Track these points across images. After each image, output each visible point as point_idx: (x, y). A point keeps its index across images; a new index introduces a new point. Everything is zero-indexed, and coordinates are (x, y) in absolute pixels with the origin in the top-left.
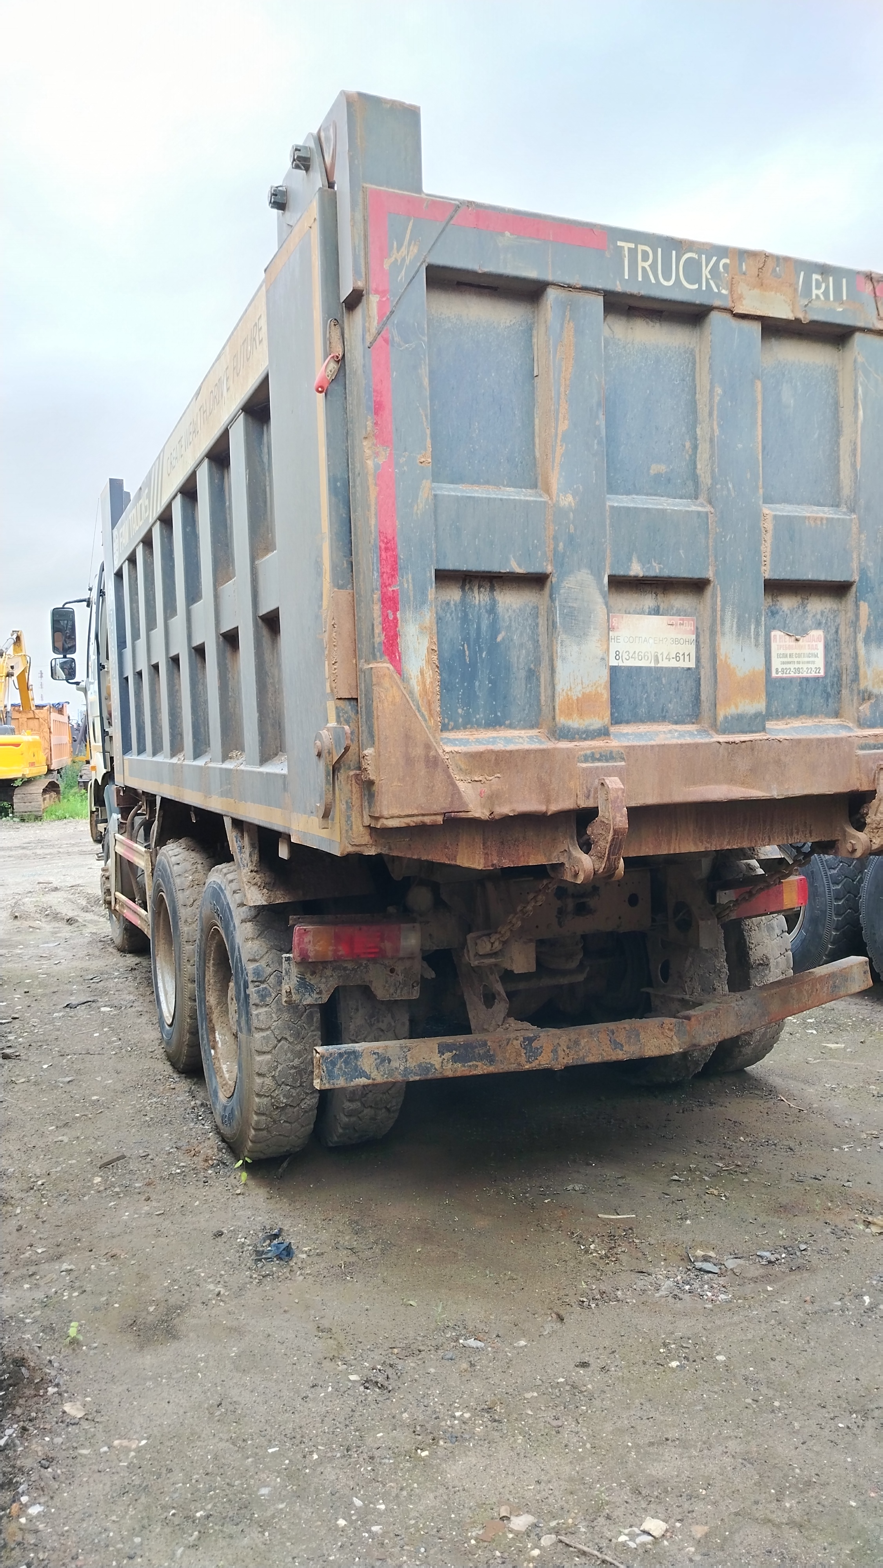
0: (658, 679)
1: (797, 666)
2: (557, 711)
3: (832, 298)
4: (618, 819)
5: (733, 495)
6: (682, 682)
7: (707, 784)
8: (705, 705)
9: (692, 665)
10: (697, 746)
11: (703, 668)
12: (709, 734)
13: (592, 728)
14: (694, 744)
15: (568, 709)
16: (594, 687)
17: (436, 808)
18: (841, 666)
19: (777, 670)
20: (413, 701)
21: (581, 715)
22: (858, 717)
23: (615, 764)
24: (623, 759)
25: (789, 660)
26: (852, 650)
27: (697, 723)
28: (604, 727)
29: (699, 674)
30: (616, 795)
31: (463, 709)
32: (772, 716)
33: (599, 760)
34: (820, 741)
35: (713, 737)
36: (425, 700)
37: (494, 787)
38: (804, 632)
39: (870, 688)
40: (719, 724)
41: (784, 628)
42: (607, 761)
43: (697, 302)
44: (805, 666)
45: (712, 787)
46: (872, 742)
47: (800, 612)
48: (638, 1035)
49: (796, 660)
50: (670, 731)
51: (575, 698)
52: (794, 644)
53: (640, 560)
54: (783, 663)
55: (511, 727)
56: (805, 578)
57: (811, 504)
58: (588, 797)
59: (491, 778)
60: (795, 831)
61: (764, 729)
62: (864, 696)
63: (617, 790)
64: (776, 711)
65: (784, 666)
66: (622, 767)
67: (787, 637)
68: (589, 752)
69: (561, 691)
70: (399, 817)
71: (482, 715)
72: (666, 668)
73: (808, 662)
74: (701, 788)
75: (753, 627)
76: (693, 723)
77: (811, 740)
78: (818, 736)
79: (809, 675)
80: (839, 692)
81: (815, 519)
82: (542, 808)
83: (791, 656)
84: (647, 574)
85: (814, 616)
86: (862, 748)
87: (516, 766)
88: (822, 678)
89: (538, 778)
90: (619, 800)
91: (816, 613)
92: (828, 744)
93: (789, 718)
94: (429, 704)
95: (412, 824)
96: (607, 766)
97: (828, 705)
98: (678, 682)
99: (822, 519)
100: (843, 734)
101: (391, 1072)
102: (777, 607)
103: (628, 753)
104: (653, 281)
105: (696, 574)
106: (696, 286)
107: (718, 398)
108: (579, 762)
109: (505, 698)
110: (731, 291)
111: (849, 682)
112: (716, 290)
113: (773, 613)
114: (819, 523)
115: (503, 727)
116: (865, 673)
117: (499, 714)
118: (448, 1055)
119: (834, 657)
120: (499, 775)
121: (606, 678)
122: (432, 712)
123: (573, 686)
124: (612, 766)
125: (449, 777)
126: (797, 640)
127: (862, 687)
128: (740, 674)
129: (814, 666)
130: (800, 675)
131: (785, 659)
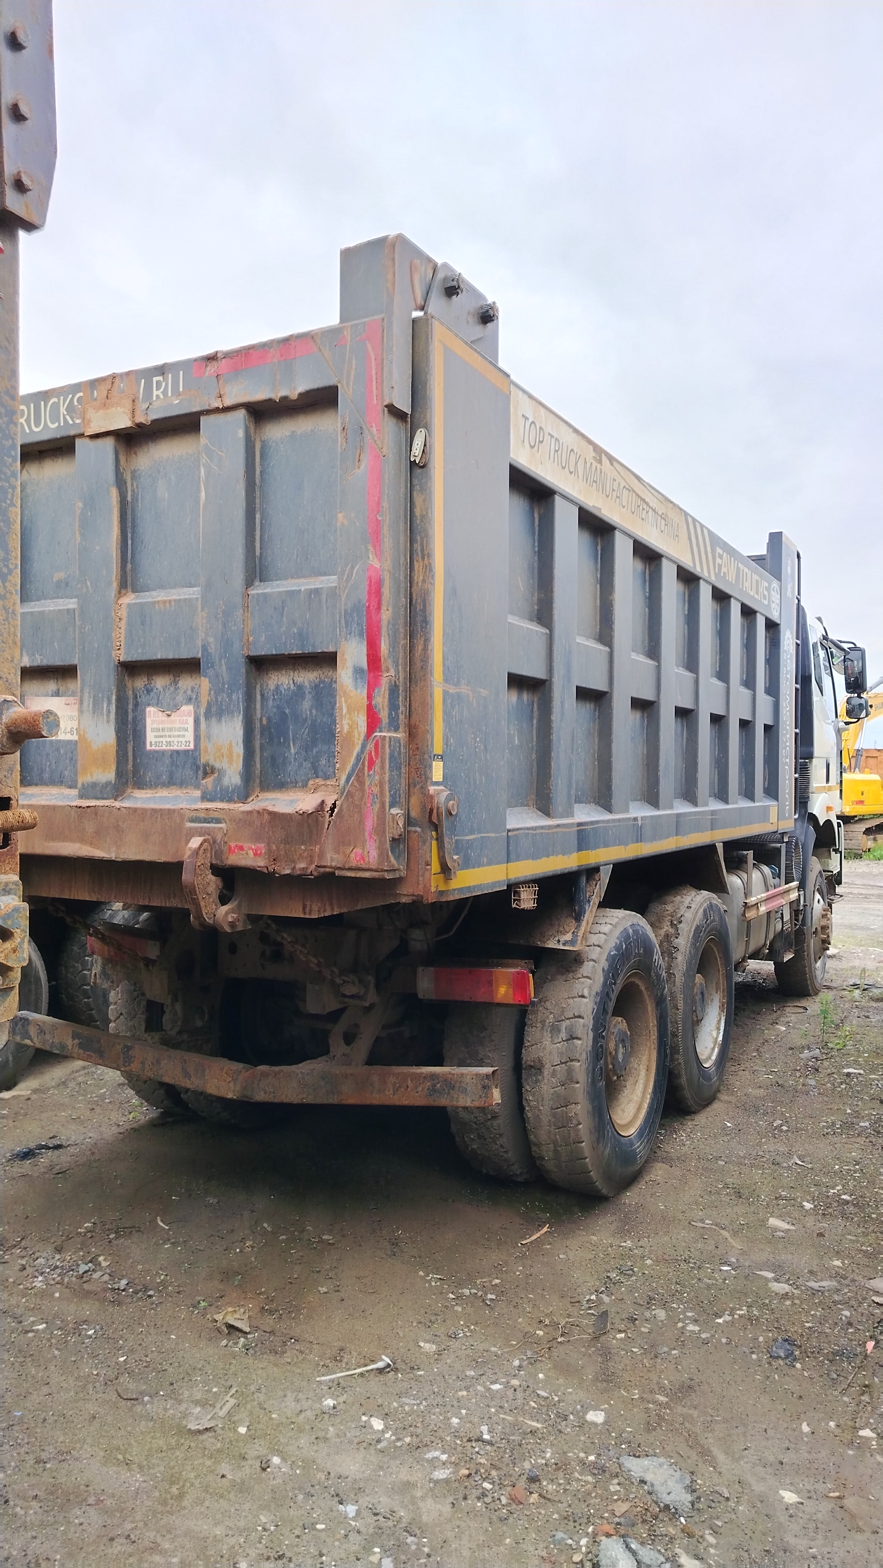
0: (58, 750)
1: (168, 739)
3: (170, 395)
5: (91, 592)
6: (75, 753)
7: (63, 841)
10: (54, 808)
14: (52, 806)
19: (151, 743)
25: (162, 733)
34: (154, 811)
35: (71, 801)
38: (176, 708)
39: (212, 762)
41: (158, 704)
43: (58, 437)
44: (176, 740)
45: (67, 844)
46: (202, 815)
47: (172, 689)
49: (167, 734)
52: (165, 718)
53: (28, 654)
54: (156, 737)
56: (154, 658)
61: (113, 797)
62: (205, 769)
64: (150, 781)
65: (158, 739)
67: (160, 713)
72: (63, 741)
73: (179, 736)
74: (58, 844)
75: (105, 705)
77: (146, 810)
78: (155, 806)
79: (179, 748)
81: (165, 602)
83: (163, 730)
84: (32, 665)
85: (185, 692)
86: (192, 820)
88: (192, 751)
91: (187, 689)
92: (161, 815)
93: (160, 788)
99: (170, 601)
102: (152, 685)
104: (28, 431)
105: (67, 661)
106: (57, 425)
107: (80, 511)
110: (83, 419)
112: (71, 422)
113: (149, 691)
114: (168, 605)
116: (206, 747)
126: (169, 716)
127: (203, 761)
128: (95, 747)
129: (183, 740)
130: (171, 748)
131: (158, 734)
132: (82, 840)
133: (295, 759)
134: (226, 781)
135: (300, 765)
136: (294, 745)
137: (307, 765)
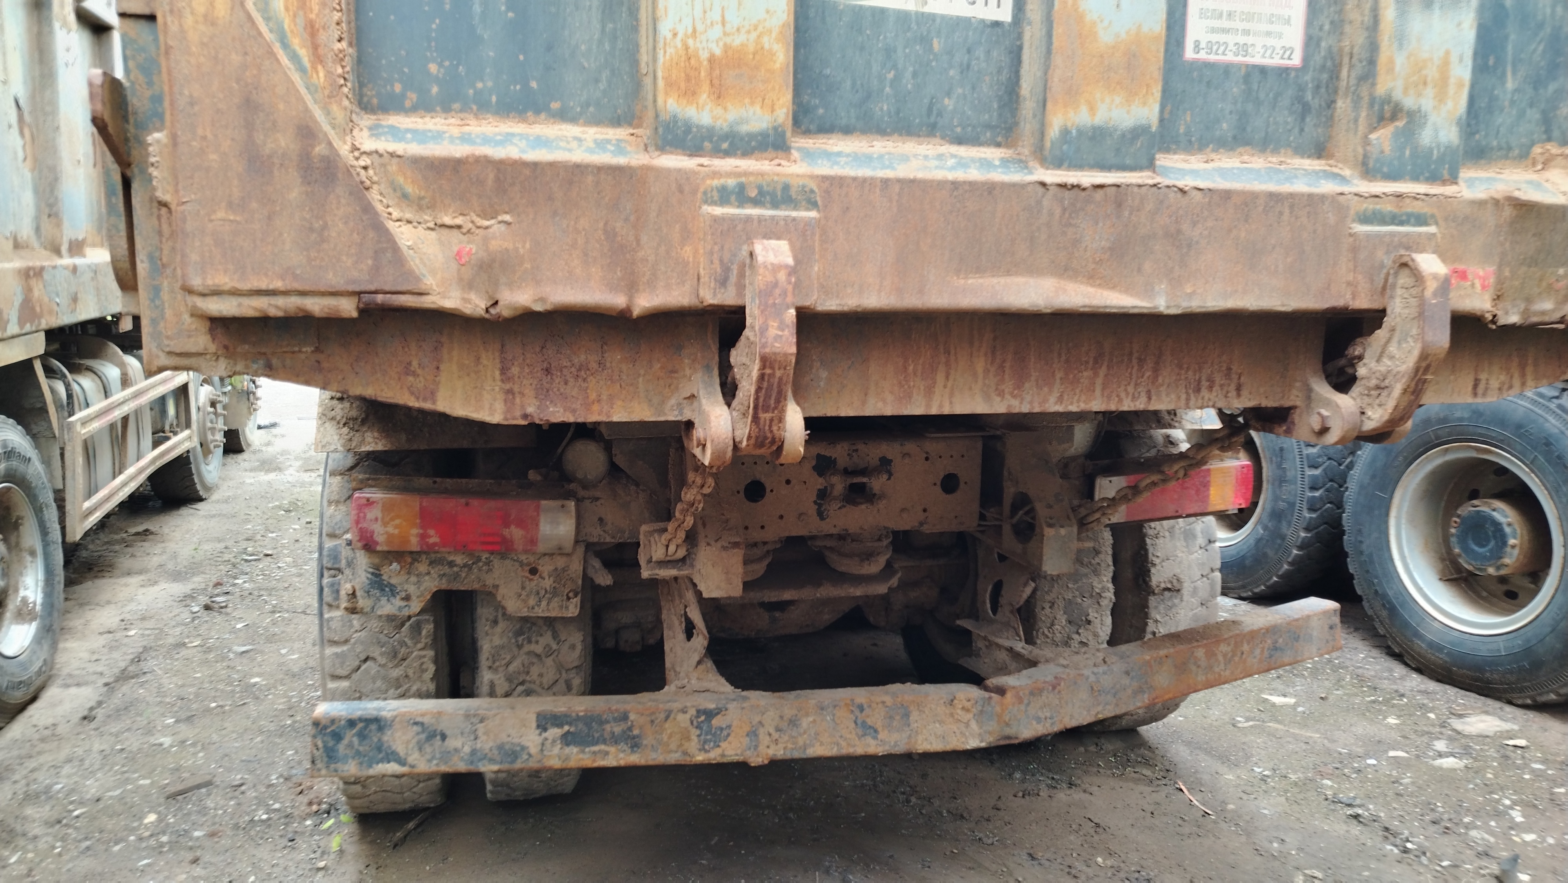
0: (925, 40)
1: (1242, 39)
2: (661, 83)
4: (773, 332)
6: (980, 53)
7: (1008, 273)
8: (1028, 107)
9: (1005, 15)
10: (990, 189)
11: (1030, 23)
12: (1027, 167)
13: (744, 129)
14: (984, 182)
15: (688, 79)
16: (754, 35)
17: (333, 279)
18: (1341, 50)
19: (1196, 43)
20: (267, 19)
21: (719, 95)
22: (1365, 156)
23: (794, 214)
24: (813, 204)
25: (1225, 24)
26: (1367, 12)
27: (1008, 146)
28: (775, 129)
29: (1020, 36)
30: (770, 278)
31: (440, 65)
32: (1177, 143)
33: (756, 202)
34: (1275, 197)
35: (1031, 173)
36: (300, 21)
37: (494, 245)
39: (1398, 95)
40: (1048, 144)
42: (775, 205)
44: (1260, 41)
45: (1020, 280)
46: (1388, 207)
48: (907, 715)
49: (1241, 26)
50: (940, 157)
51: (704, 55)
54: (1213, 30)
55: (564, 116)
58: (723, 282)
59: (487, 223)
60: (1205, 384)
61: (1151, 165)
62: (1382, 109)
63: (776, 268)
64: (1188, 133)
65: (1215, 38)
66: (808, 223)
68: (731, 182)
69: (669, 36)
70: (235, 293)
71: (490, 84)
72: (943, 17)
73: (1269, 34)
74: (995, 280)
76: (998, 145)
77: (1254, 196)
78: (1272, 187)
79: (1267, 61)
80: (1331, 104)
82: (617, 300)
83: (1231, 15)
86: (1365, 219)
87: (550, 198)
88: (1296, 70)
89: (605, 231)
90: (777, 291)
92: (1292, 207)
93: (1213, 151)
94: (312, 30)
95: (273, 312)
96: (773, 218)
97: (1302, 130)
98: (969, 51)
100: (1328, 187)
101: (446, 756)
103: (827, 192)
108: (706, 202)
109: (549, 48)
111: (1353, 81)
115: (543, 116)
116: (1391, 61)
117: (534, 84)
118: (554, 732)
119: (1327, 27)
120: (507, 218)
121: (785, 16)
122: (321, 51)
123: (700, 27)
124: (785, 219)
125: (368, 208)
127: (1381, 90)
128: (1106, 37)
129: (1278, 44)
130: (1249, 60)
131: (1217, 24)
132: (1066, 270)
133: (1513, 102)
134: (1426, 137)
135: (1521, 114)
136: (1514, 73)
137: (1534, 115)
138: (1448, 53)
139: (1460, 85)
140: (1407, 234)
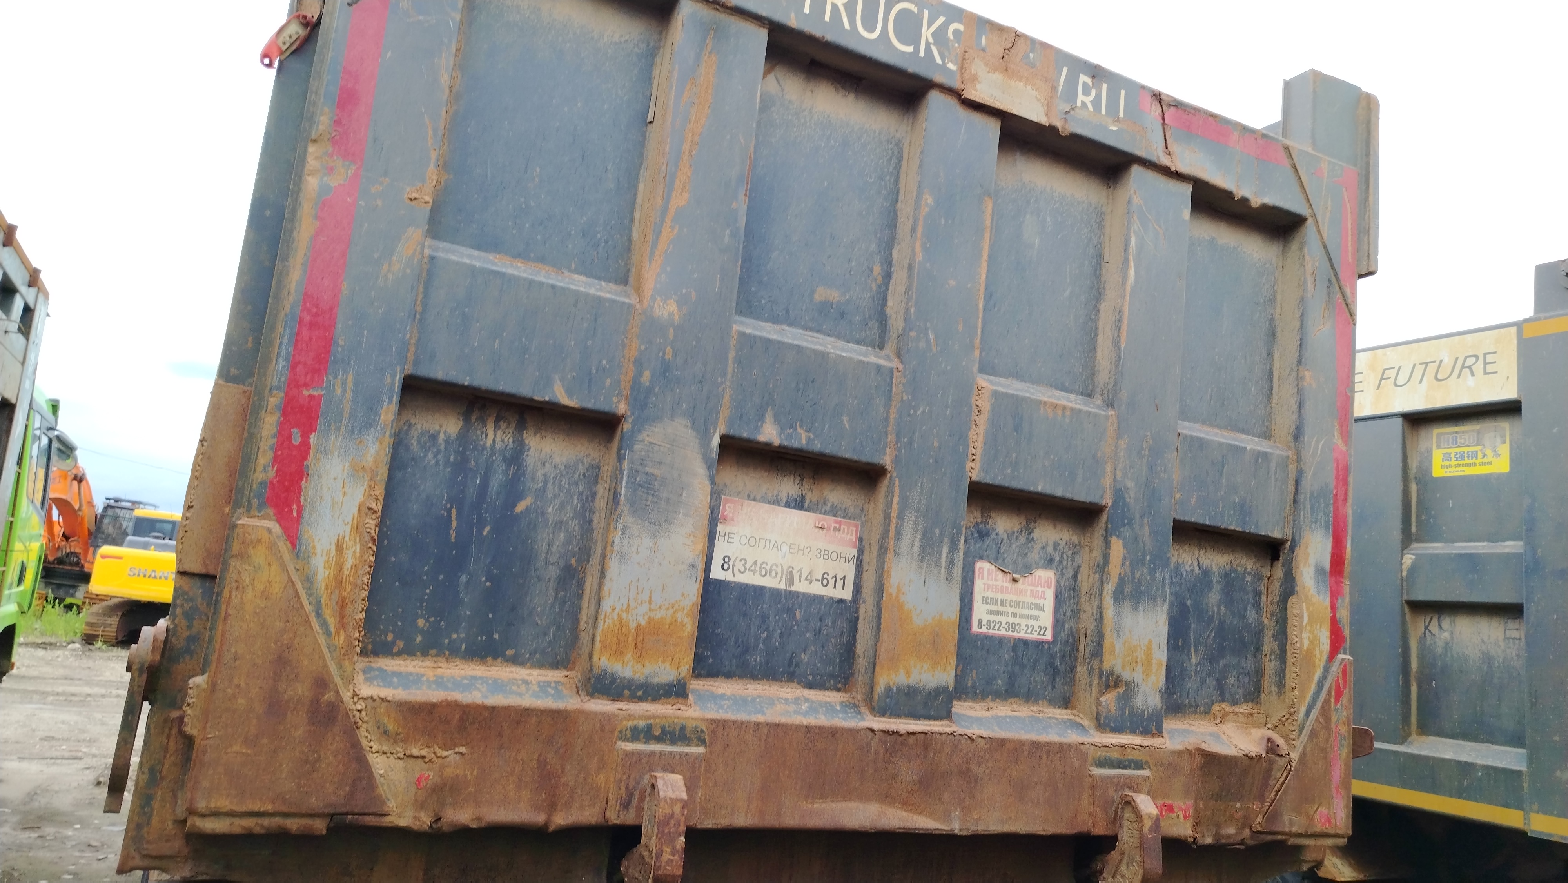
0: (790, 611)
1: (1011, 620)
2: (598, 645)
3: (1103, 112)
4: (666, 856)
5: (934, 350)
6: (829, 621)
7: (844, 799)
8: (861, 663)
9: (847, 594)
10: (833, 733)
11: (864, 602)
12: (860, 713)
13: (656, 680)
14: (830, 728)
15: (619, 642)
16: (671, 611)
17: (314, 803)
18: (1078, 630)
19: (980, 621)
20: (310, 595)
21: (640, 655)
22: (1098, 713)
23: (687, 750)
24: (702, 742)
25: (1000, 608)
26: (1095, 607)
27: (845, 691)
28: (679, 681)
29: (857, 611)
30: (668, 811)
31: (427, 620)
32: (966, 693)
33: (659, 739)
34: (1036, 745)
35: (863, 719)
36: (335, 597)
37: (449, 772)
38: (1027, 570)
39: (1118, 670)
40: (876, 698)
41: (996, 559)
42: (673, 742)
43: (910, 70)
44: (1023, 622)
45: (852, 805)
46: (1115, 755)
47: (1023, 539)
49: (1011, 610)
50: (797, 701)
51: (633, 625)
52: (1009, 585)
53: (777, 419)
54: (991, 612)
55: (516, 661)
56: (1032, 489)
57: (1051, 386)
58: (626, 805)
59: (445, 753)
61: (947, 715)
62: (1108, 680)
63: (673, 802)
64: (974, 686)
65: (992, 618)
66: (697, 757)
67: (1000, 574)
68: (642, 724)
69: (609, 610)
70: (231, 814)
71: (463, 635)
72: (804, 594)
73: (1029, 617)
74: (834, 805)
75: (945, 550)
76: (839, 690)
77: (1021, 743)
78: (1033, 736)
79: (1028, 636)
80: (1073, 669)
81: (1055, 407)
82: (540, 818)
83: (1003, 603)
84: (786, 443)
85: (1043, 548)
86: (1101, 764)
87: (500, 735)
88: (1048, 643)
89: (538, 761)
90: (673, 822)
91: (1047, 545)
92: (1048, 753)
93: (992, 700)
94: (342, 604)
95: (257, 830)
96: (671, 753)
97: (1054, 687)
98: (821, 620)
99: (1064, 408)
100: (1073, 737)
102: (989, 527)
103: (714, 732)
104: (847, 26)
105: (866, 456)
106: (910, 49)
107: (927, 209)
108: (620, 739)
109: (513, 609)
110: (962, 68)
111: (1087, 655)
112: (938, 61)
113: (983, 535)
114: (1060, 412)
115: (499, 660)
116: (1112, 646)
117: (496, 636)
119: (1069, 614)
120: (463, 749)
121: (695, 599)
122: (346, 620)
123: (632, 605)
124: (680, 754)
125: (356, 744)
126: (1015, 580)
127: (1106, 666)
128: (918, 621)
129: (1036, 624)
130: (1015, 634)
131: (994, 608)
132: (886, 798)
133: (1197, 673)
134: (1139, 701)
135: (1203, 682)
136: (1196, 652)
137: (1212, 682)
138: (1150, 642)
139: (1160, 665)
140: (1129, 777)
